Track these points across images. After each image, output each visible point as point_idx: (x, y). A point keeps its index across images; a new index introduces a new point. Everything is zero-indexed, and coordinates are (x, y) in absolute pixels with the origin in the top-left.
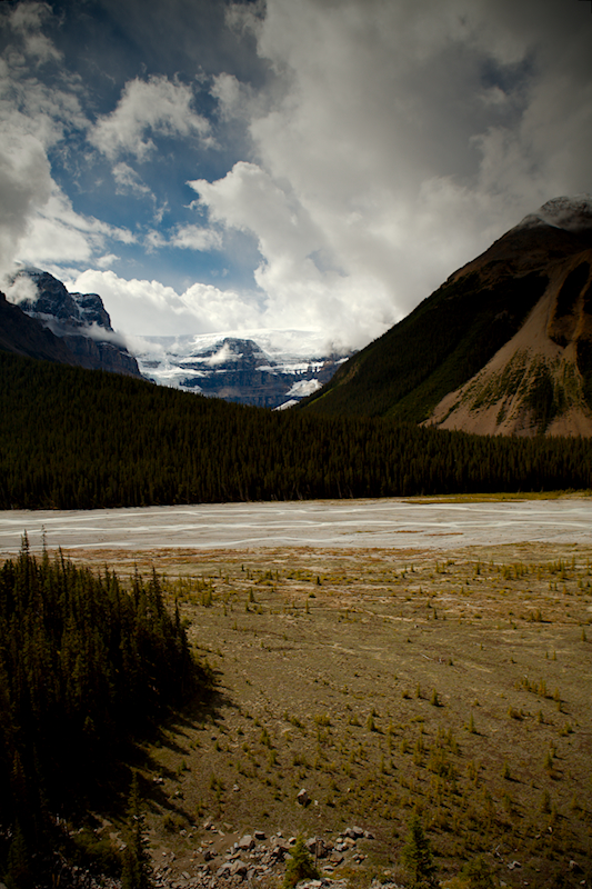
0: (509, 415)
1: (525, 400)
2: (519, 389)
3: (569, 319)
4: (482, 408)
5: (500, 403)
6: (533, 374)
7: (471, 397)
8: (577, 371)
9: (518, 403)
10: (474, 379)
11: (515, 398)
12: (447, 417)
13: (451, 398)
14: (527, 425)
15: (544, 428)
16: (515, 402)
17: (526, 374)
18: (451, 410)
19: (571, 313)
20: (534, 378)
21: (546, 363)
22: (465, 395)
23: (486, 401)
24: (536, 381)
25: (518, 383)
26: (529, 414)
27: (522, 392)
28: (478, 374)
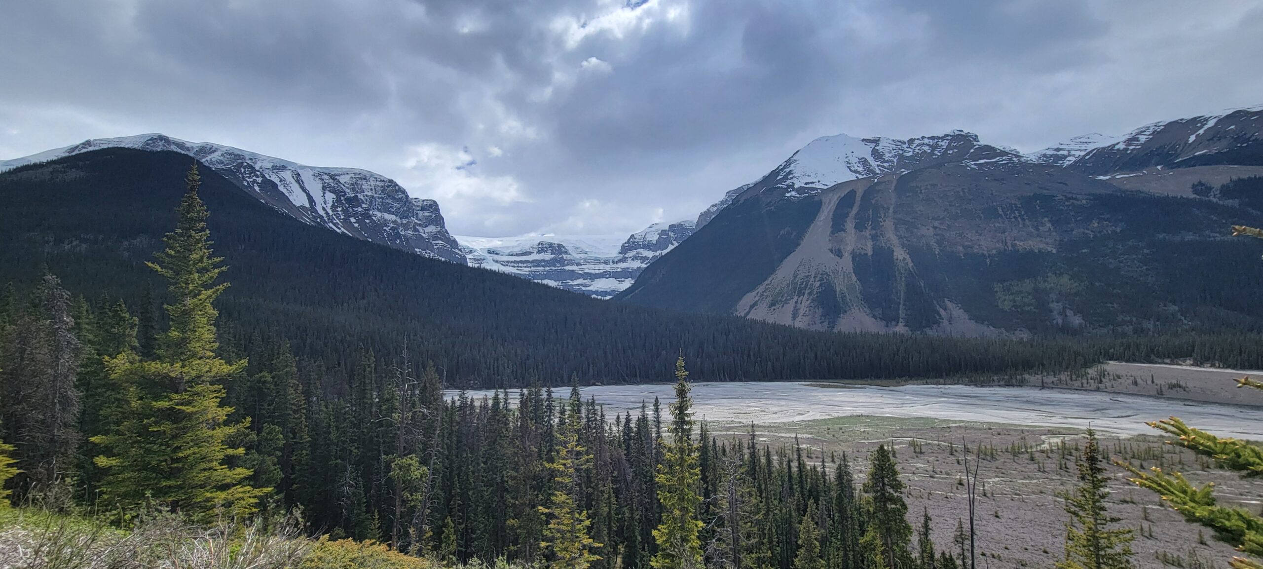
0: (801, 312)
1: (813, 300)
2: (807, 292)
3: (842, 234)
4: (778, 306)
5: (792, 303)
6: (817, 279)
7: (767, 296)
8: (854, 278)
9: (808, 302)
10: (766, 282)
11: (805, 299)
12: (748, 313)
13: (749, 298)
14: (818, 321)
15: (832, 325)
16: (805, 303)
17: (812, 279)
18: (752, 307)
19: (844, 230)
20: (819, 283)
21: (827, 271)
22: (762, 295)
23: (780, 300)
24: (821, 285)
25: (806, 287)
26: (820, 311)
27: (810, 294)
28: (770, 279)
